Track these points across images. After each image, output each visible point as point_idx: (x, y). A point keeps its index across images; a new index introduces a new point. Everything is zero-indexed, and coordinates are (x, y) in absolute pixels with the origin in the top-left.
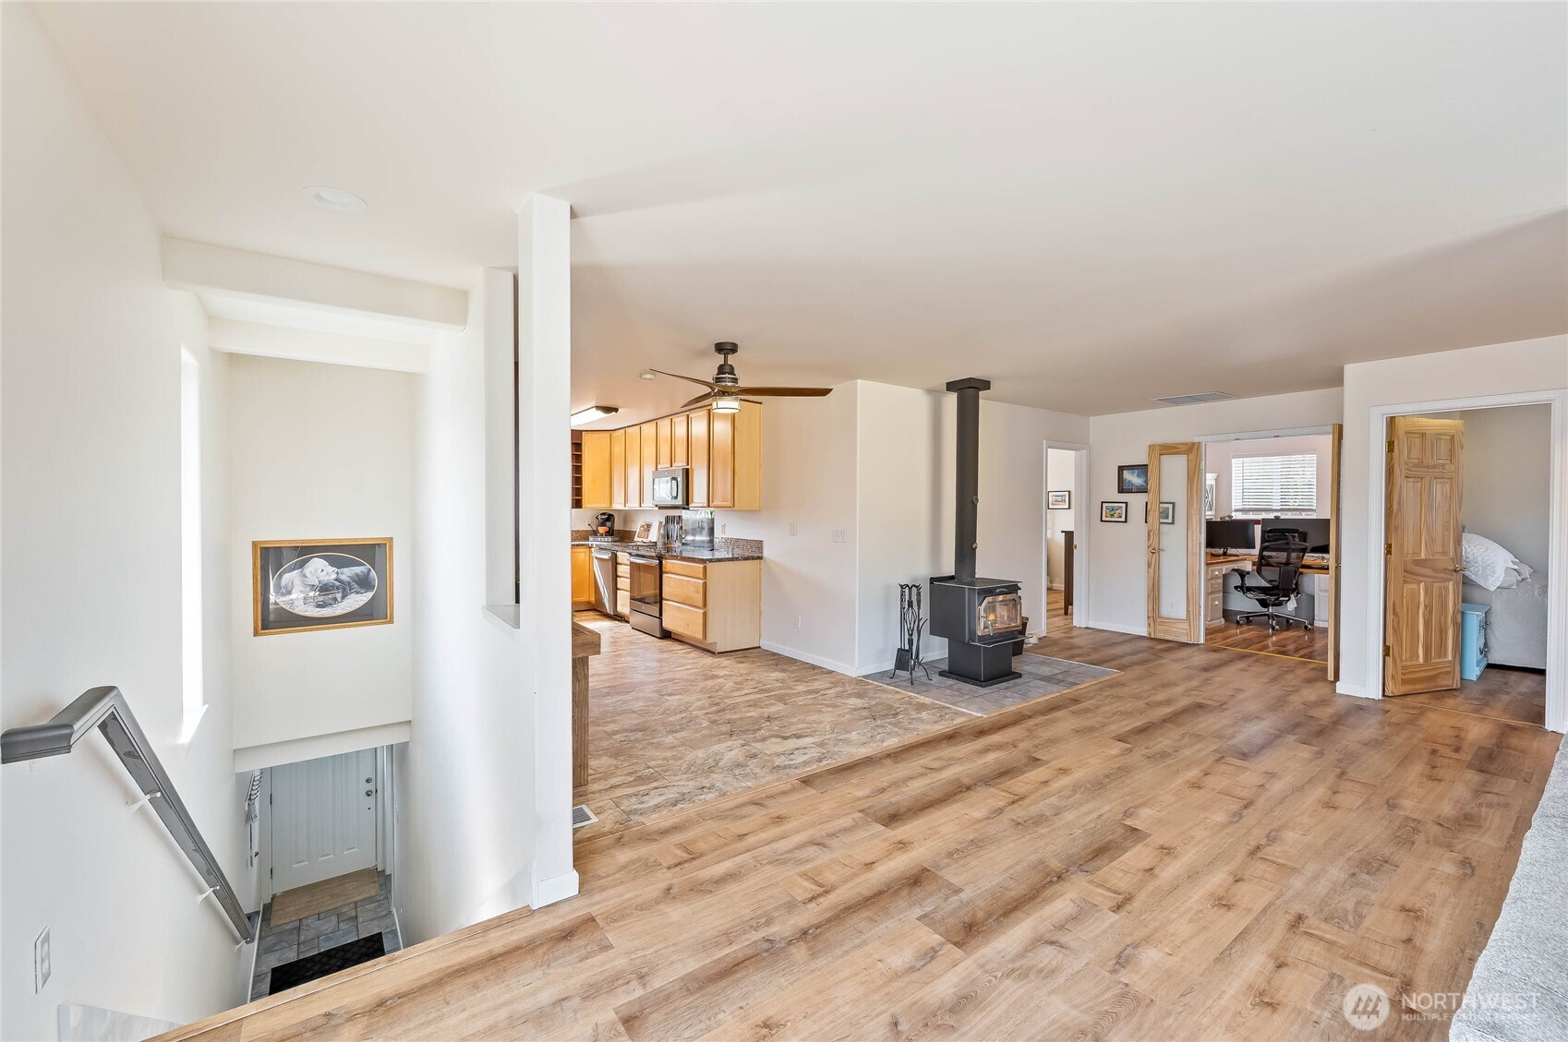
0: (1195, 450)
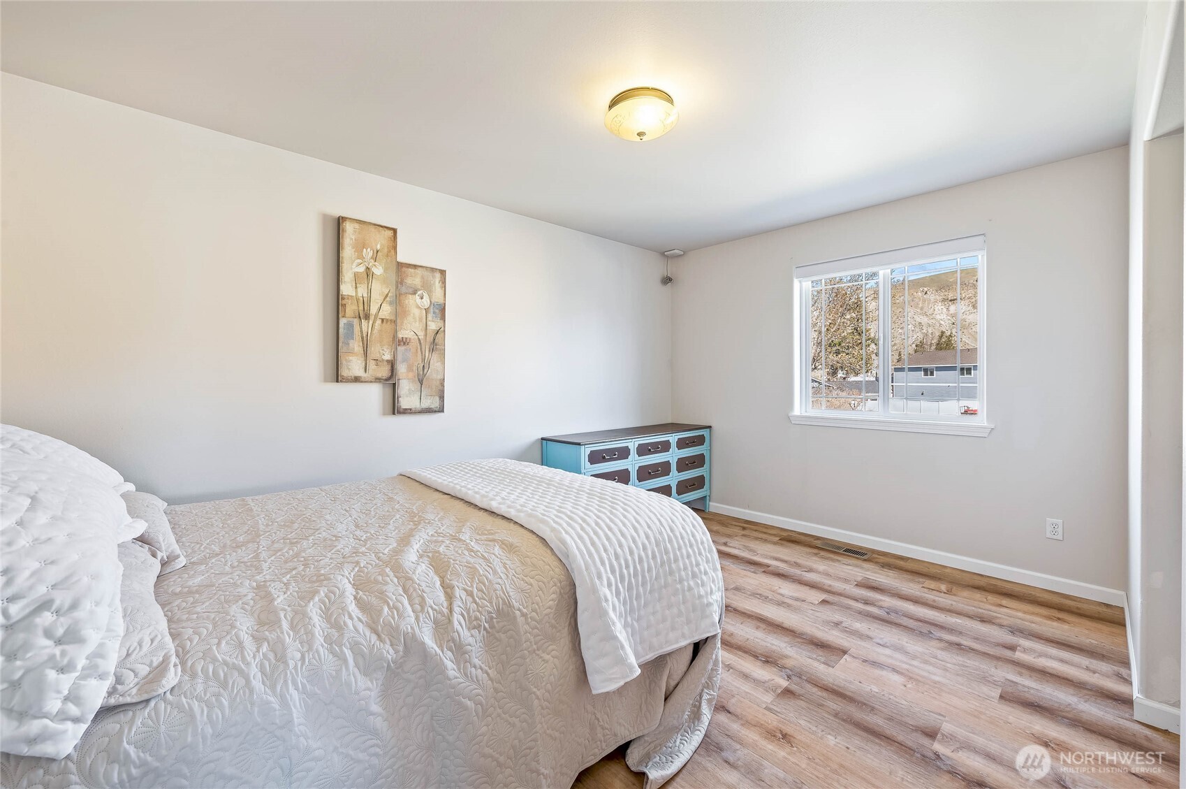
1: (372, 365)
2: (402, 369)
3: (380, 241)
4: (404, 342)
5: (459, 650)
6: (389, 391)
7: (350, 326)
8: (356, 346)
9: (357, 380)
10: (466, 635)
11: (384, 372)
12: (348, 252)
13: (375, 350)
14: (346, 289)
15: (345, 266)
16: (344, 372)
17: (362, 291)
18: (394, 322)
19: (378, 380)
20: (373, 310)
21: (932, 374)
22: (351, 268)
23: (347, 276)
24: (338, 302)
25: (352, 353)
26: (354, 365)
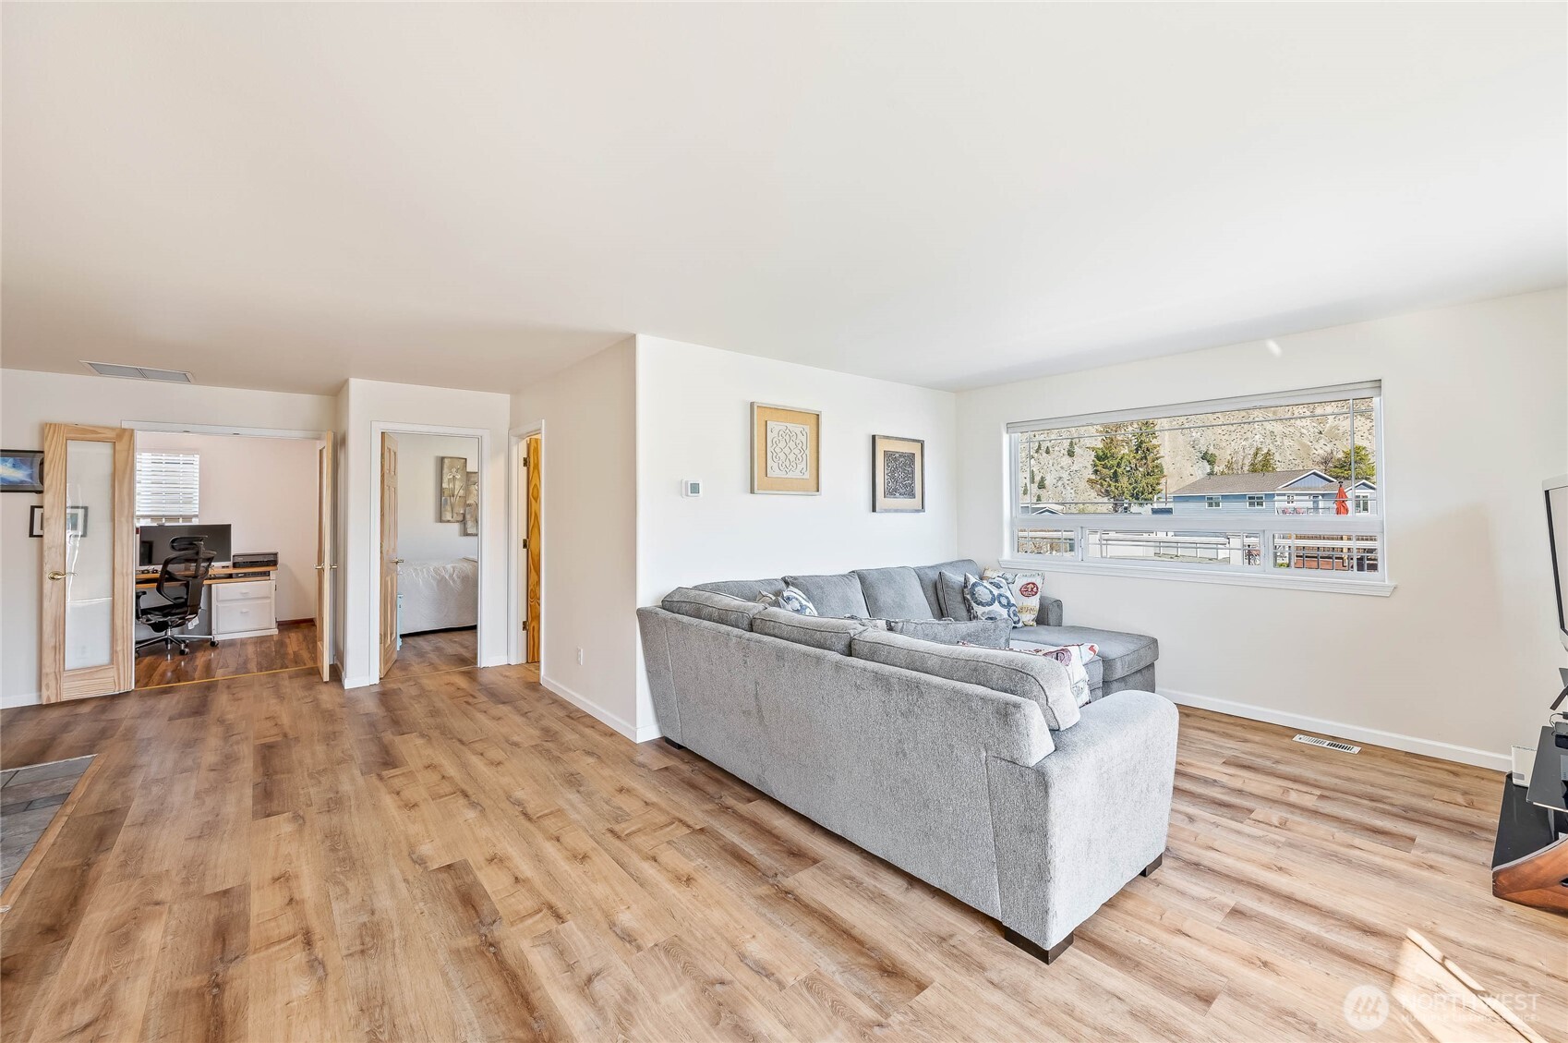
0: (126, 438)
1: (455, 515)
2: (468, 517)
3: (459, 464)
4: (469, 505)
5: (454, 581)
6: (462, 526)
7: (446, 500)
8: (449, 508)
9: (449, 521)
10: (456, 578)
11: (460, 518)
12: (445, 470)
13: (456, 510)
14: (445, 485)
15: (444, 476)
16: (444, 519)
17: (451, 486)
18: (465, 497)
19: (458, 521)
20: (456, 493)
21: (1218, 505)
22: (447, 477)
23: (445, 480)
24: (441, 491)
25: (446, 511)
26: (448, 516)
